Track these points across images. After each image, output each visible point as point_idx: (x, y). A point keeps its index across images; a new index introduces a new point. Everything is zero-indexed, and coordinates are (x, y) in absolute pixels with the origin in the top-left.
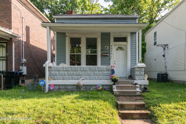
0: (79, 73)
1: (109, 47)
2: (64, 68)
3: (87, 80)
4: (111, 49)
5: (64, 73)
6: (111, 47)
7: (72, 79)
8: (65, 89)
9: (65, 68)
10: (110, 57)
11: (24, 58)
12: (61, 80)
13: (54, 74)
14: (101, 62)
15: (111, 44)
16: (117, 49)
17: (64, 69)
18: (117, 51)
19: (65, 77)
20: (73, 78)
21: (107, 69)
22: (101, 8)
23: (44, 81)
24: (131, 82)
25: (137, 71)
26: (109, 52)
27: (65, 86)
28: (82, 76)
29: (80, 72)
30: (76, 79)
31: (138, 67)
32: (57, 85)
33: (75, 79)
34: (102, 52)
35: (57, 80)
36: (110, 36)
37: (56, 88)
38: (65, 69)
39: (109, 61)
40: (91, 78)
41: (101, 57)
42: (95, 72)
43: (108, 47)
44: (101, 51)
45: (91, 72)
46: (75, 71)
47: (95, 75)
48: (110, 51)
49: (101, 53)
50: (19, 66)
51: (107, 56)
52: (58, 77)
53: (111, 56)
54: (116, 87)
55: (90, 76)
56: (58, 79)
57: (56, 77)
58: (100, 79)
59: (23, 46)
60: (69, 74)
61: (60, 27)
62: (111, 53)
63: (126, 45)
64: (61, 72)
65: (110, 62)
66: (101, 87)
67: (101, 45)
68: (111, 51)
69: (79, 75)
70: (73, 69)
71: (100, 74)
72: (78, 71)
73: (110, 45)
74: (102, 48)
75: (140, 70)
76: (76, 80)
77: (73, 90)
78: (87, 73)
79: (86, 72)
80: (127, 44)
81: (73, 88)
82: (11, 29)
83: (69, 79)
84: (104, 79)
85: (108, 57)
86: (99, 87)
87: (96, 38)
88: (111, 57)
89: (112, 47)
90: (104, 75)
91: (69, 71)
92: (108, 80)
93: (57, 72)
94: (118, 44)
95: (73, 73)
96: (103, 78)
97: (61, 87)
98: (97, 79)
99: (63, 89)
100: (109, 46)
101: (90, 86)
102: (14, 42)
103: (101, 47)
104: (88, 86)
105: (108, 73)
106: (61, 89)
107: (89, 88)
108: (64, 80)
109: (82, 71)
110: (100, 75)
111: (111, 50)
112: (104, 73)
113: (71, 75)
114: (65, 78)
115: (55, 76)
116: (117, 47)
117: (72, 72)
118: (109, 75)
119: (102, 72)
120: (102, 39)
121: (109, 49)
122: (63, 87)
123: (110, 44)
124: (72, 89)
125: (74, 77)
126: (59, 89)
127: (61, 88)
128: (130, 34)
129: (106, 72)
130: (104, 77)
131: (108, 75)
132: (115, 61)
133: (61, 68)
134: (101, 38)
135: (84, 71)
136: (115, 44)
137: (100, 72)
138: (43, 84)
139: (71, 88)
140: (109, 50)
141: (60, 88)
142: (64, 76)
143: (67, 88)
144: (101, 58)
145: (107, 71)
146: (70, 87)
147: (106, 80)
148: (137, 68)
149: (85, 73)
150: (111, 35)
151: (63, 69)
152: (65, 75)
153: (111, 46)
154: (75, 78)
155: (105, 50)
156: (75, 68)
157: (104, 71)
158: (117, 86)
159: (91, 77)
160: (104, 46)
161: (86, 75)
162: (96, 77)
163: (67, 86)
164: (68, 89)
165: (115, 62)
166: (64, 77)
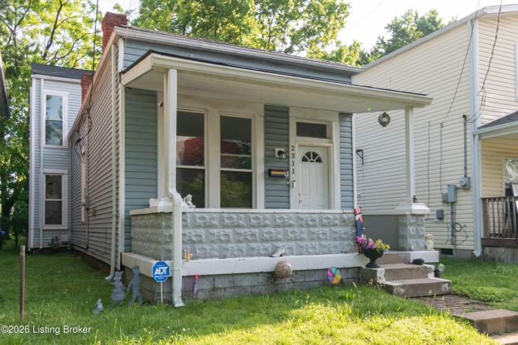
0: (270, 232)
1: (288, 152)
2: (225, 215)
3: (292, 254)
4: (291, 156)
5: (225, 235)
6: (291, 152)
7: (251, 253)
8: (231, 287)
9: (228, 218)
10: (289, 180)
12: (215, 257)
13: (194, 239)
14: (266, 196)
15: (291, 143)
17: (224, 221)
18: (305, 164)
19: (229, 246)
20: (254, 249)
21: (344, 221)
22: (89, 11)
23: (166, 265)
24: (403, 256)
25: (411, 224)
26: (286, 165)
27: (231, 278)
28: (277, 244)
29: (272, 230)
30: (262, 252)
31: (414, 213)
32: (207, 278)
33: (259, 255)
34: (268, 165)
35: (200, 258)
36: (288, 117)
37: (204, 287)
38: (227, 221)
39: (287, 194)
40: (303, 247)
41: (265, 179)
42: (313, 230)
44: (266, 162)
45: (303, 229)
46: (259, 226)
47: (313, 239)
48: (288, 163)
49: (265, 167)
51: (283, 177)
52: (207, 247)
53: (292, 177)
54: (384, 273)
55: (301, 243)
56: (205, 254)
57: (199, 249)
58: (326, 250)
60: (241, 238)
61: (211, 75)
62: (291, 168)
63: (328, 147)
64: (215, 231)
65: (289, 197)
66: (339, 277)
67: (266, 144)
68: (291, 163)
69: (271, 240)
70: (253, 221)
71: (325, 237)
72: (265, 226)
73: (288, 146)
74: (269, 153)
75: (416, 221)
76: (262, 255)
77: (255, 290)
78: (291, 233)
79: (289, 230)
80: (331, 145)
81: (255, 283)
83: (241, 253)
84: (337, 250)
85: (283, 182)
86: (334, 276)
87: (249, 121)
88: (291, 180)
89: (293, 152)
90: (335, 239)
91: (239, 226)
92: (346, 253)
93: (202, 231)
94: (309, 144)
95: (253, 235)
96: (335, 247)
97: (219, 284)
98: (317, 252)
99: (225, 289)
100: (287, 148)
101: (303, 273)
103: (266, 150)
104: (299, 273)
105: (346, 233)
106: (221, 289)
107: (301, 280)
108: (225, 257)
109: (279, 226)
110: (326, 239)
111: (291, 160)
112: (336, 233)
113: (247, 241)
114: (227, 249)
115: (198, 246)
116: (304, 152)
117: (248, 231)
118: (348, 239)
119: (331, 230)
120: (267, 124)
121: (288, 157)
122: (225, 283)
123: (288, 140)
124: (254, 286)
125: (254, 245)
126: (214, 289)
127: (220, 286)
128: (337, 117)
129: (341, 229)
130: (337, 243)
131: (347, 236)
132: (299, 194)
133: (214, 215)
134: (266, 121)
135: (284, 226)
136: (302, 143)
137: (326, 230)
138: (164, 274)
139: (250, 284)
140: (287, 160)
141: (217, 286)
142: (224, 245)
143: (239, 284)
144: (266, 185)
145: (342, 226)
146: (246, 282)
147: (342, 252)
148: (410, 217)
149: (286, 234)
150: (292, 113)
151: (222, 220)
152: (229, 241)
153: (291, 148)
154: (258, 250)
155: (275, 159)
156: (258, 215)
157: (335, 225)
158: (386, 270)
159: (304, 244)
160: (272, 148)
161: (290, 240)
162: (316, 243)
163: (239, 278)
164: (240, 286)
166: (224, 248)
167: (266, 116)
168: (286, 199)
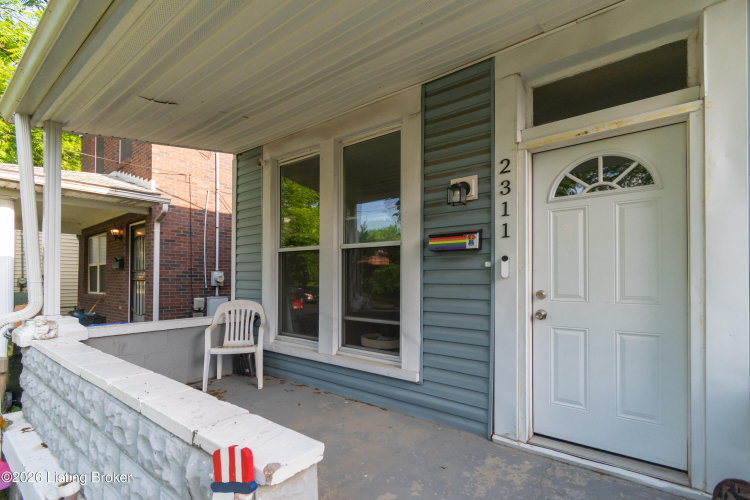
1: (487, 180)
4: (498, 188)
6: (498, 178)
10: (489, 257)
11: (217, 269)
14: (425, 298)
16: (565, 188)
18: (567, 202)
26: (482, 218)
34: (430, 225)
36: (491, 88)
39: (482, 293)
41: (424, 259)
43: (473, 181)
44: (425, 218)
48: (490, 210)
49: (424, 230)
50: (192, 297)
51: (461, 250)
53: (501, 246)
59: (217, 230)
62: (499, 222)
63: (683, 121)
65: (489, 302)
67: (426, 177)
68: (498, 210)
73: (489, 165)
74: (433, 196)
80: (691, 107)
82: (150, 179)
85: (469, 263)
88: (497, 255)
89: (505, 177)
100: (485, 172)
102: (159, 221)
103: (426, 191)
111: (499, 201)
116: (563, 166)
120: (430, 128)
121: (487, 194)
123: (489, 150)
132: (540, 295)
134: (427, 122)
136: (541, 142)
140: (484, 203)
144: (424, 272)
150: (501, 71)
153: (498, 168)
155: (450, 208)
160: (443, 180)
165: (539, 305)
167: (425, 109)
168: (480, 307)
